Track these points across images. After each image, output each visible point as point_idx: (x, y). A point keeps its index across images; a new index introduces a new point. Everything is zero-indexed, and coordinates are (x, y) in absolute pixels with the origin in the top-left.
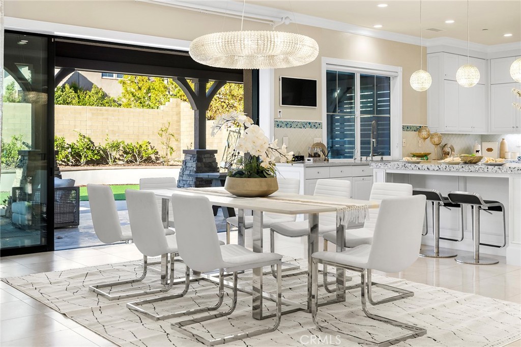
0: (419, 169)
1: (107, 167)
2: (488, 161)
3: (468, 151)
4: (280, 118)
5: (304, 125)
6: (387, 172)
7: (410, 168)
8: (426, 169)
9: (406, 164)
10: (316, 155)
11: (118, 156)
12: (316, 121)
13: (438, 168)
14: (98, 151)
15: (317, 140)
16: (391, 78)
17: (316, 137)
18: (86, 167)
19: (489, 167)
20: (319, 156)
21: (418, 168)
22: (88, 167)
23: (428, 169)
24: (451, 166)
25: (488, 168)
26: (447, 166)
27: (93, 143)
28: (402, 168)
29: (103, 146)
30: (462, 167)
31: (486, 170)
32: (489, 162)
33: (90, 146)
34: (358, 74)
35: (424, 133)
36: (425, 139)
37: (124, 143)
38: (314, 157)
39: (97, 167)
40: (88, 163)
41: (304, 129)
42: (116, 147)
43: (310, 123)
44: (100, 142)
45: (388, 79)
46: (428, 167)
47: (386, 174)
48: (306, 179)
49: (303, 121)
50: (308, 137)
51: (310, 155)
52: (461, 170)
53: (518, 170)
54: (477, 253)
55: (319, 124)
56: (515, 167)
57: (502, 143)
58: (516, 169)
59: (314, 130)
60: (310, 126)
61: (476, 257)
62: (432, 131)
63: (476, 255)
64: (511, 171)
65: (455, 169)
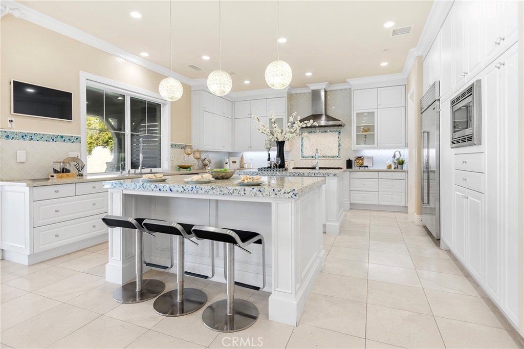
0: (160, 190)
2: (244, 180)
3: (220, 165)
4: (11, 129)
5: (53, 139)
6: (125, 192)
7: (149, 188)
8: (168, 190)
9: (145, 184)
12: (72, 135)
13: (182, 190)
15: (73, 155)
16: (161, 105)
17: (72, 151)
19: (247, 188)
20: (68, 171)
21: (158, 189)
23: (170, 190)
24: (198, 186)
25: (244, 190)
26: (194, 187)
28: (140, 189)
30: (213, 188)
31: (242, 192)
32: (246, 182)
34: (128, 97)
35: (189, 150)
36: (189, 154)
38: (60, 173)
41: (54, 143)
43: (62, 137)
45: (159, 105)
46: (171, 188)
47: (123, 194)
48: (33, 201)
49: (52, 134)
50: (59, 152)
51: (56, 171)
52: (211, 192)
53: (285, 193)
54: (232, 306)
55: (77, 139)
56: (280, 190)
57: (242, 158)
58: (282, 192)
59: (69, 144)
60: (63, 140)
61: (230, 312)
62: (195, 149)
63: (230, 308)
64: (276, 194)
65: (203, 191)
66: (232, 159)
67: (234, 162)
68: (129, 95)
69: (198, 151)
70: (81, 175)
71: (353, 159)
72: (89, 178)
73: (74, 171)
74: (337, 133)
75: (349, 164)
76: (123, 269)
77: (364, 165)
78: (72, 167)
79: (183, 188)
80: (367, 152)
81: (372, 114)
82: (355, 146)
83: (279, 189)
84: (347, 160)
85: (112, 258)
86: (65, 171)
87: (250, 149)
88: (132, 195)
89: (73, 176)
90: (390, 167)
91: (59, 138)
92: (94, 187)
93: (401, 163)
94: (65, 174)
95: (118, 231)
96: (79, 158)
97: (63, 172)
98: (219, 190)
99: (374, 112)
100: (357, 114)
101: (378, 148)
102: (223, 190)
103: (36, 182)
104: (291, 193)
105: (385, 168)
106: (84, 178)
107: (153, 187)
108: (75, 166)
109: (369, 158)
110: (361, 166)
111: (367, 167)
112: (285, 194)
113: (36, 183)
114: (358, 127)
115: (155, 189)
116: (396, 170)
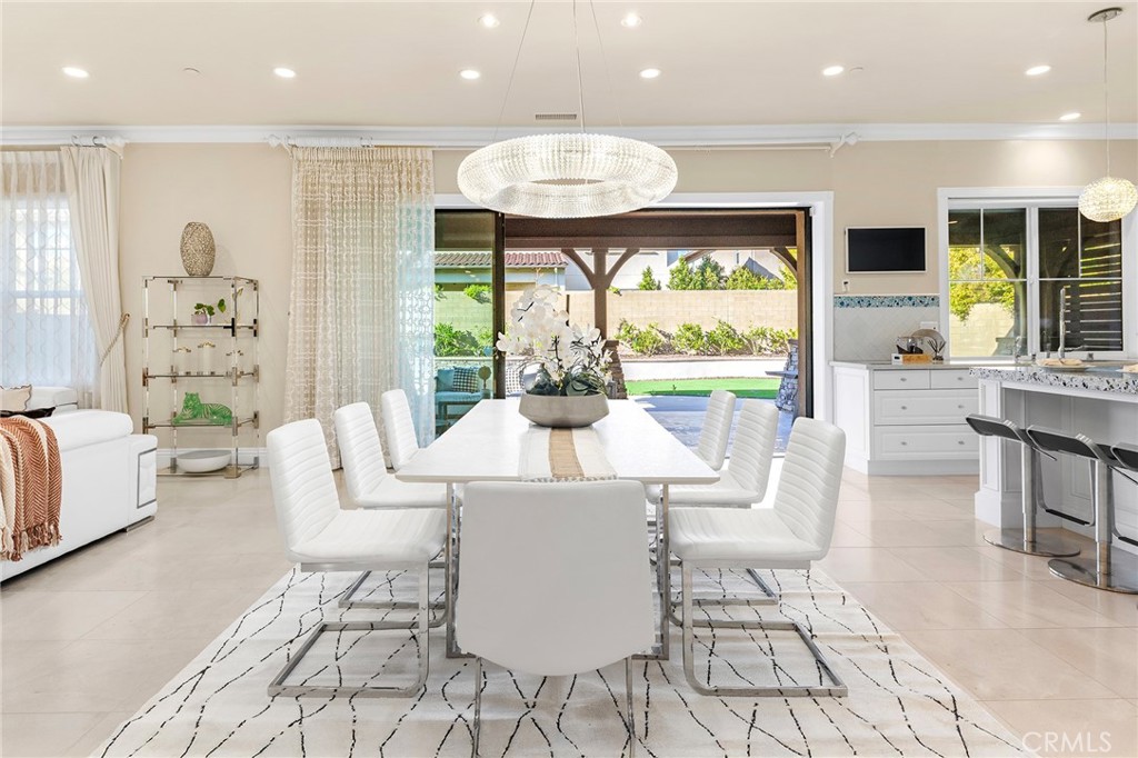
0: (1065, 384)
1: (751, 357)
4: (845, 293)
5: (899, 302)
6: (1004, 386)
7: (1045, 381)
8: (1081, 385)
9: (1039, 373)
11: (764, 346)
12: (926, 295)
13: (1107, 386)
14: (740, 340)
17: (927, 320)
18: (725, 358)
20: (920, 351)
22: (729, 358)
23: (1084, 385)
26: (1130, 381)
27: (734, 330)
28: (1029, 381)
29: (747, 333)
33: (730, 334)
34: (1033, 209)
37: (772, 330)
38: (907, 353)
39: (740, 358)
40: (728, 353)
41: (899, 308)
42: (763, 334)
43: (910, 298)
44: (743, 329)
47: (1002, 388)
48: (873, 389)
49: (895, 295)
50: (907, 321)
51: (901, 351)
55: (933, 299)
59: (921, 309)
60: (911, 303)
68: (1033, 205)
70: (941, 359)
72: (952, 363)
73: (928, 351)
76: (1002, 504)
78: (925, 345)
85: (986, 485)
86: (913, 350)
88: (1020, 391)
89: (927, 359)
91: (906, 301)
92: (960, 379)
94: (915, 356)
95: (993, 443)
96: (937, 330)
97: (911, 352)
103: (877, 363)
106: (945, 362)
107: (1052, 378)
108: (930, 343)
113: (877, 367)
115: (1057, 382)
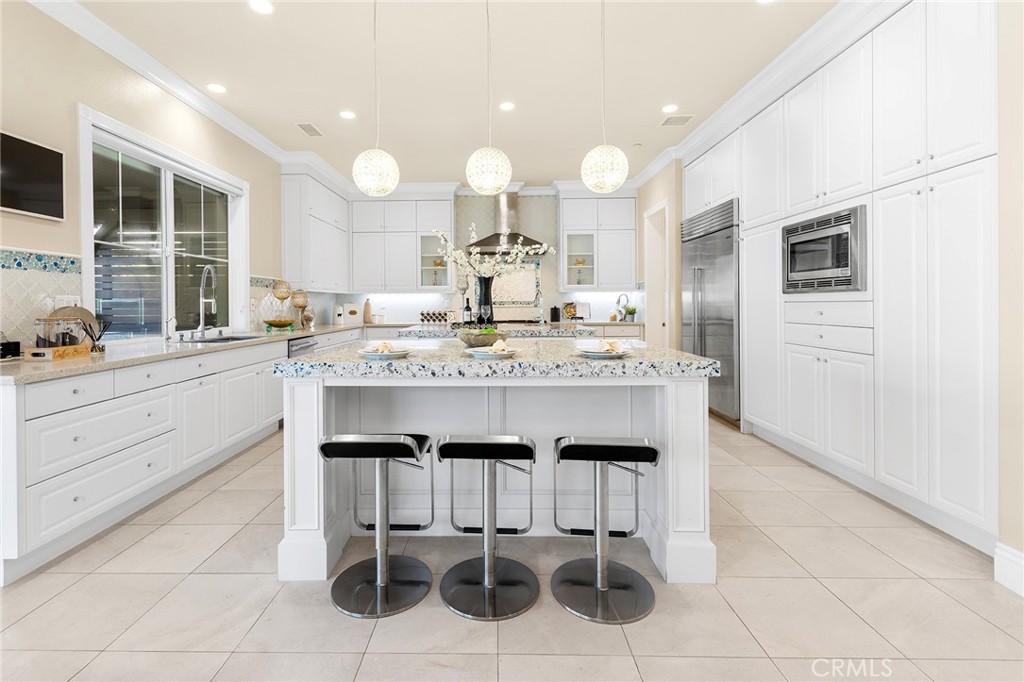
0: (433, 374)
5: (19, 261)
6: (329, 383)
7: (405, 372)
8: (455, 373)
10: (67, 340)
13: (489, 372)
15: (67, 300)
16: (229, 197)
17: (64, 293)
19: (628, 363)
20: (73, 341)
23: (460, 373)
25: (624, 367)
28: (382, 375)
31: (619, 371)
34: (168, 172)
36: (283, 299)
38: (58, 345)
41: (20, 270)
43: (39, 258)
45: (223, 196)
46: (462, 370)
47: (324, 387)
49: (16, 249)
51: (44, 343)
52: (554, 373)
53: (699, 368)
54: (606, 573)
55: (73, 263)
56: (691, 364)
57: (367, 305)
58: (694, 366)
59: (57, 274)
60: (41, 264)
61: (602, 583)
62: (294, 288)
63: (602, 577)
64: (683, 371)
65: (537, 372)
66: (349, 307)
67: (353, 313)
68: (170, 168)
69: (300, 292)
71: (560, 306)
74: (533, 266)
75: (555, 314)
77: (578, 316)
79: (491, 368)
80: (581, 297)
81: (589, 238)
82: (564, 286)
83: (688, 363)
84: (552, 309)
85: (294, 527)
87: (385, 288)
90: (614, 318)
91: (33, 261)
92: (149, 376)
93: (632, 313)
94: (71, 348)
97: (64, 344)
98: (570, 368)
99: (592, 235)
100: (569, 236)
101: (600, 289)
102: (579, 367)
104: (710, 368)
105: (608, 321)
109: (583, 305)
110: (574, 317)
111: (582, 318)
112: (699, 370)
114: (570, 257)
116: (623, 322)
